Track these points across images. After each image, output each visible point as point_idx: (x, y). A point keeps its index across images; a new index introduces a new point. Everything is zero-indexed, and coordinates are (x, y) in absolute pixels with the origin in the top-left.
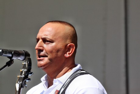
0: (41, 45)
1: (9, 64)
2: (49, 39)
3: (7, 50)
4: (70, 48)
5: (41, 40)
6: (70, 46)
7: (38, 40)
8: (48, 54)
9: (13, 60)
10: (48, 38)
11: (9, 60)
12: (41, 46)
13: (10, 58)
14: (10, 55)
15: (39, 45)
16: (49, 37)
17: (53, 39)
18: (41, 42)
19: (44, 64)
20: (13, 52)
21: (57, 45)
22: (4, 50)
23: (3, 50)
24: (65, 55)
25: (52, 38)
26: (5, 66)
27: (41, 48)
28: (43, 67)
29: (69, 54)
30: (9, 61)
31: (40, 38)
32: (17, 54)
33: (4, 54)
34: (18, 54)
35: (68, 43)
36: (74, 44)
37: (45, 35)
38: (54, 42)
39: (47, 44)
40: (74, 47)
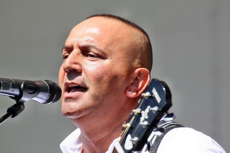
0: (77, 61)
1: (13, 111)
2: (97, 49)
3: (10, 81)
4: (138, 78)
5: (76, 51)
6: (139, 73)
7: (70, 50)
9: (24, 102)
10: (95, 47)
11: (14, 102)
12: (76, 63)
13: (17, 98)
14: (17, 92)
15: (73, 61)
16: (97, 46)
17: (106, 51)
18: (78, 54)
19: (79, 108)
20: (22, 86)
21: (114, 65)
22: (2, 79)
25: (106, 48)
26: (5, 117)
27: (77, 67)
28: (77, 115)
30: (15, 106)
31: (75, 46)
32: (31, 88)
33: (3, 89)
34: (33, 88)
35: (136, 66)
36: (148, 71)
37: (88, 40)
38: (107, 59)
39: (92, 61)
40: (148, 77)
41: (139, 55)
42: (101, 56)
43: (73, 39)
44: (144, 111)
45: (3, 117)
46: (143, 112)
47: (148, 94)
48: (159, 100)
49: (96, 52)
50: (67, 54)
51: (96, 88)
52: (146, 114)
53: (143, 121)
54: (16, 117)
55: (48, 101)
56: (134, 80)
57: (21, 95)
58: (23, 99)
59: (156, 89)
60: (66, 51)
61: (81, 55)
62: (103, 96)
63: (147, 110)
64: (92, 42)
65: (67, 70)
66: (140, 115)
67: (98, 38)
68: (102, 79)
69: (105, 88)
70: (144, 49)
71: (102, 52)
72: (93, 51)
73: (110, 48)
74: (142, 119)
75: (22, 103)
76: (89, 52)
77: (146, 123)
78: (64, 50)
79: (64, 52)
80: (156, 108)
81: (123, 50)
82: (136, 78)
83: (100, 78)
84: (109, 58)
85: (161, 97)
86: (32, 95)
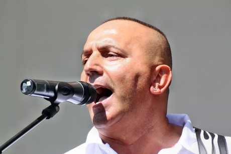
0: (97, 63)
1: (49, 113)
2: (116, 48)
3: (44, 82)
4: (160, 75)
6: (161, 70)
8: (114, 84)
9: (59, 103)
10: (114, 47)
11: (49, 104)
12: (97, 65)
13: (52, 99)
14: (52, 94)
15: (94, 63)
20: (57, 87)
21: (135, 63)
22: (37, 81)
23: (33, 83)
24: (152, 88)
25: (125, 47)
26: (40, 119)
29: (160, 87)
31: (94, 49)
33: (37, 91)
34: (68, 90)
35: (157, 63)
36: (169, 67)
37: (106, 41)
38: (127, 57)
39: (112, 60)
40: (169, 73)
41: (159, 53)
42: (121, 55)
43: (91, 43)
45: (38, 119)
49: (116, 51)
50: (86, 59)
51: (121, 89)
54: (51, 118)
55: (83, 102)
56: (157, 78)
57: (55, 97)
58: (58, 100)
60: (85, 56)
61: (101, 57)
62: (129, 95)
64: (110, 42)
65: (89, 73)
67: (116, 38)
68: (124, 79)
69: (129, 86)
70: (163, 47)
71: (121, 51)
72: (113, 51)
73: (129, 47)
75: (57, 104)
76: (109, 52)
78: (83, 55)
79: (84, 57)
81: (142, 48)
82: (158, 75)
83: (123, 78)
84: (129, 56)
86: (67, 96)
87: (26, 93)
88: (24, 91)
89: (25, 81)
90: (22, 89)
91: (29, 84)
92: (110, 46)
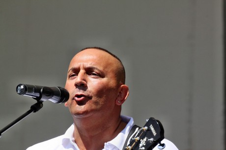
1: (36, 108)
3: (33, 87)
4: (121, 92)
9: (42, 102)
11: (36, 102)
12: (84, 80)
13: (38, 99)
14: (38, 95)
15: (83, 78)
20: (42, 90)
22: (28, 85)
23: (25, 87)
26: (29, 112)
27: (85, 82)
30: (36, 104)
32: (47, 92)
33: (28, 92)
34: (49, 92)
39: (95, 78)
42: (101, 75)
44: (143, 140)
45: (28, 112)
46: (141, 140)
47: (146, 128)
48: (155, 134)
49: (98, 72)
52: (144, 142)
53: (142, 147)
56: (119, 93)
57: (40, 97)
58: (42, 99)
59: (153, 125)
60: (73, 71)
63: (145, 139)
66: (139, 142)
72: (96, 71)
73: (106, 70)
74: (141, 145)
76: (92, 72)
77: (143, 148)
80: (152, 139)
85: (156, 132)
86: (49, 97)
87: (20, 94)
88: (19, 92)
89: (20, 85)
90: (17, 91)
91: (22, 87)
92: (94, 68)
